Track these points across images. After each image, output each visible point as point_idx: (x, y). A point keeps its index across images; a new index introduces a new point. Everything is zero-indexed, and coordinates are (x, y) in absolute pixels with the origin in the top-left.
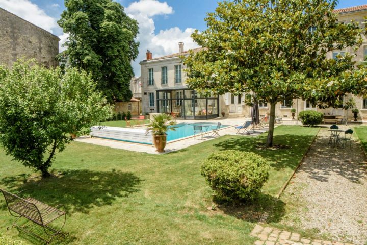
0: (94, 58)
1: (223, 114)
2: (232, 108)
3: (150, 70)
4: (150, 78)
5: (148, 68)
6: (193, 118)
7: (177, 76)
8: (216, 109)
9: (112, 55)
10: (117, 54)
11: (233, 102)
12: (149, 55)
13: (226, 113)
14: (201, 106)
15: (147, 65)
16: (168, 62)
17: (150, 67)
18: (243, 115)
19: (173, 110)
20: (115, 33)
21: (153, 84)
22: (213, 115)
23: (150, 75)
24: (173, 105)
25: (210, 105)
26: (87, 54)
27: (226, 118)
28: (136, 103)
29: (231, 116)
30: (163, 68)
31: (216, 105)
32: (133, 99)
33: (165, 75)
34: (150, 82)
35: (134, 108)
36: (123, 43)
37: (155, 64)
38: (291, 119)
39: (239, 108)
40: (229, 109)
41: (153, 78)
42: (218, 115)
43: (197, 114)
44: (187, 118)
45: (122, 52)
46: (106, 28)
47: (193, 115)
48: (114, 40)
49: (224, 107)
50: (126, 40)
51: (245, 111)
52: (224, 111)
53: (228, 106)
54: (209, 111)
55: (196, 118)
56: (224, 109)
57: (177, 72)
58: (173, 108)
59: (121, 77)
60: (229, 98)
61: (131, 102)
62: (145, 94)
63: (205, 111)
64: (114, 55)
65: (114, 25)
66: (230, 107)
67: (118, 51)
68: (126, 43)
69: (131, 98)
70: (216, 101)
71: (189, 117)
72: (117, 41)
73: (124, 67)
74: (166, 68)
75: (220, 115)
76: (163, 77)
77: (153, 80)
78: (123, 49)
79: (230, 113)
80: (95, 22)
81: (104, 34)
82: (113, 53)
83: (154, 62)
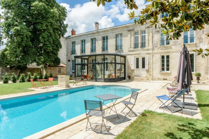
0: (23, 29)
1: (129, 77)
2: (137, 72)
3: (73, 43)
4: (73, 49)
5: (71, 41)
6: (103, 81)
7: (92, 47)
8: (123, 73)
9: (41, 28)
10: (45, 28)
11: (137, 67)
12: (73, 32)
13: (132, 76)
14: (110, 71)
15: (71, 39)
16: (86, 36)
17: (73, 41)
18: (146, 78)
19: (89, 73)
20: (43, 11)
21: (75, 53)
22: (120, 78)
23: (73, 46)
24: (89, 70)
25: (118, 70)
26: (16, 25)
27: (132, 81)
28: (65, 68)
29: (136, 79)
30: (82, 41)
31: (123, 69)
32: (61, 65)
33: (84, 47)
34: (73, 52)
35: (62, 72)
36: (51, 20)
37: (77, 38)
38: (196, 83)
39: (143, 72)
40: (134, 73)
41: (75, 49)
42: (124, 78)
43: (106, 77)
44: (98, 80)
45: (49, 27)
46: (35, 6)
47: (103, 78)
48: (43, 17)
49: (130, 71)
50: (54, 18)
51: (148, 75)
52: (129, 75)
53: (133, 70)
54: (118, 75)
55: (106, 80)
56: (130, 73)
57: (92, 43)
58: (88, 71)
59: (49, 47)
60: (134, 64)
61: (60, 68)
62: (69, 61)
63: (114, 75)
64: (43, 29)
65: (43, 5)
66: (135, 71)
67: (47, 26)
68: (53, 20)
69: (59, 64)
70: (123, 66)
71: (99, 79)
72: (46, 18)
73: (52, 39)
74: (85, 41)
75: (127, 78)
76: (82, 48)
77: (75, 50)
78: (51, 26)
79: (135, 76)
80: (28, 3)
81: (35, 12)
82: (42, 27)
83: (76, 37)
